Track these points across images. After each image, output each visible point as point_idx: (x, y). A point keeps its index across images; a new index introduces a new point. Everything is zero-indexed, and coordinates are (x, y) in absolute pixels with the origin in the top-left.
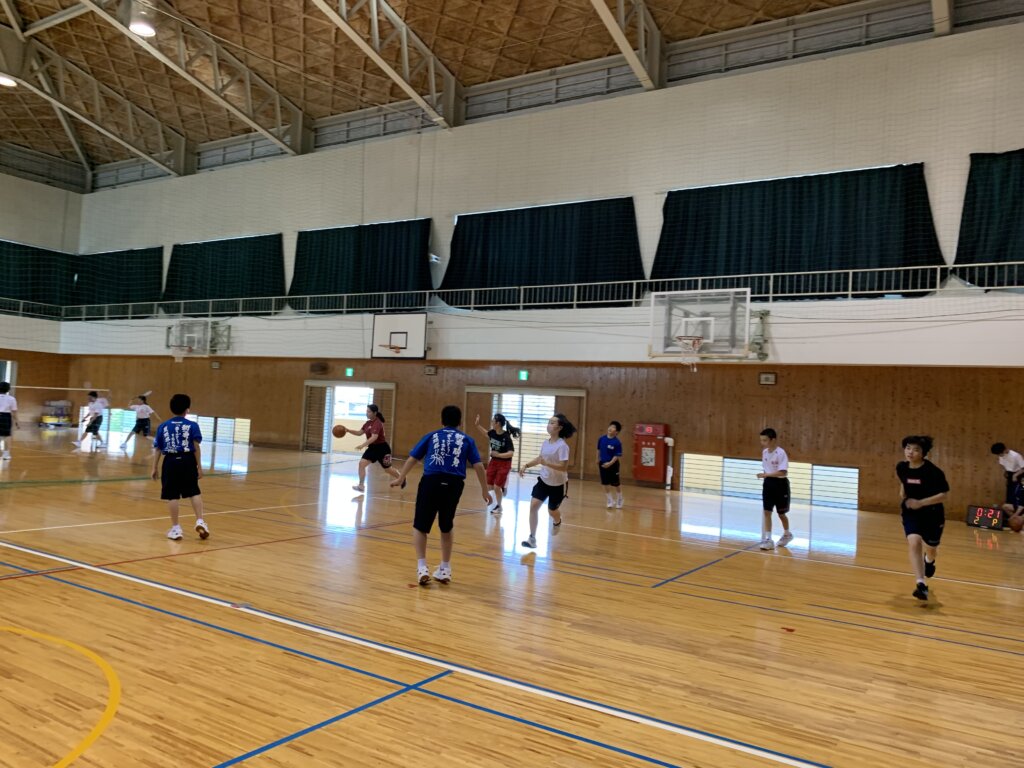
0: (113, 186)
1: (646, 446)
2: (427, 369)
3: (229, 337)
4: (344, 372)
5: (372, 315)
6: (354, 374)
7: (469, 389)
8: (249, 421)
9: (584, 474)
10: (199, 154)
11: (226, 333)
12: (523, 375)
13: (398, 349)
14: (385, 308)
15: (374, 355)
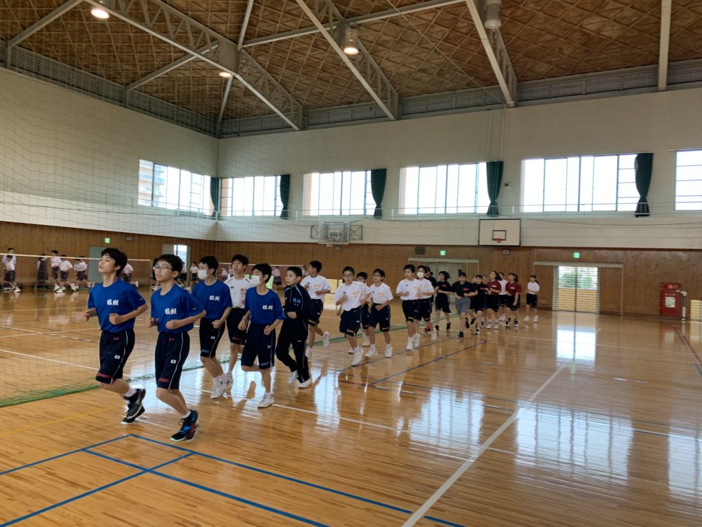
1: (669, 296)
2: (504, 251)
4: (439, 253)
6: (446, 254)
7: (536, 263)
9: (623, 314)
10: (308, 116)
13: (499, 240)
15: (481, 244)
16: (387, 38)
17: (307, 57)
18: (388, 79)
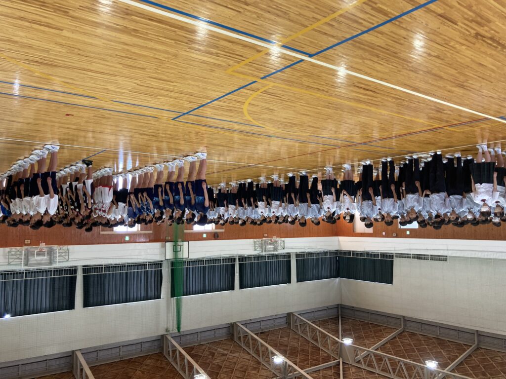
0: (328, 308)
2: (169, 239)
3: (255, 247)
4: (207, 235)
5: (189, 258)
6: (202, 235)
7: (151, 232)
10: (286, 323)
11: (256, 248)
12: (127, 238)
15: (188, 243)
16: (253, 372)
17: (298, 357)
18: (244, 349)
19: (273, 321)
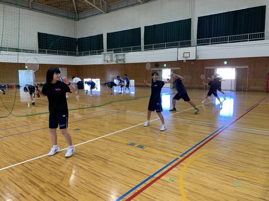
0: (84, 18)
2: (192, 63)
4: (164, 65)
5: (177, 48)
6: (166, 66)
7: (206, 68)
8: (134, 80)
9: (247, 90)
10: (110, 7)
12: (225, 63)
13: (186, 57)
14: (179, 46)
15: (178, 60)
19: (119, 7)
